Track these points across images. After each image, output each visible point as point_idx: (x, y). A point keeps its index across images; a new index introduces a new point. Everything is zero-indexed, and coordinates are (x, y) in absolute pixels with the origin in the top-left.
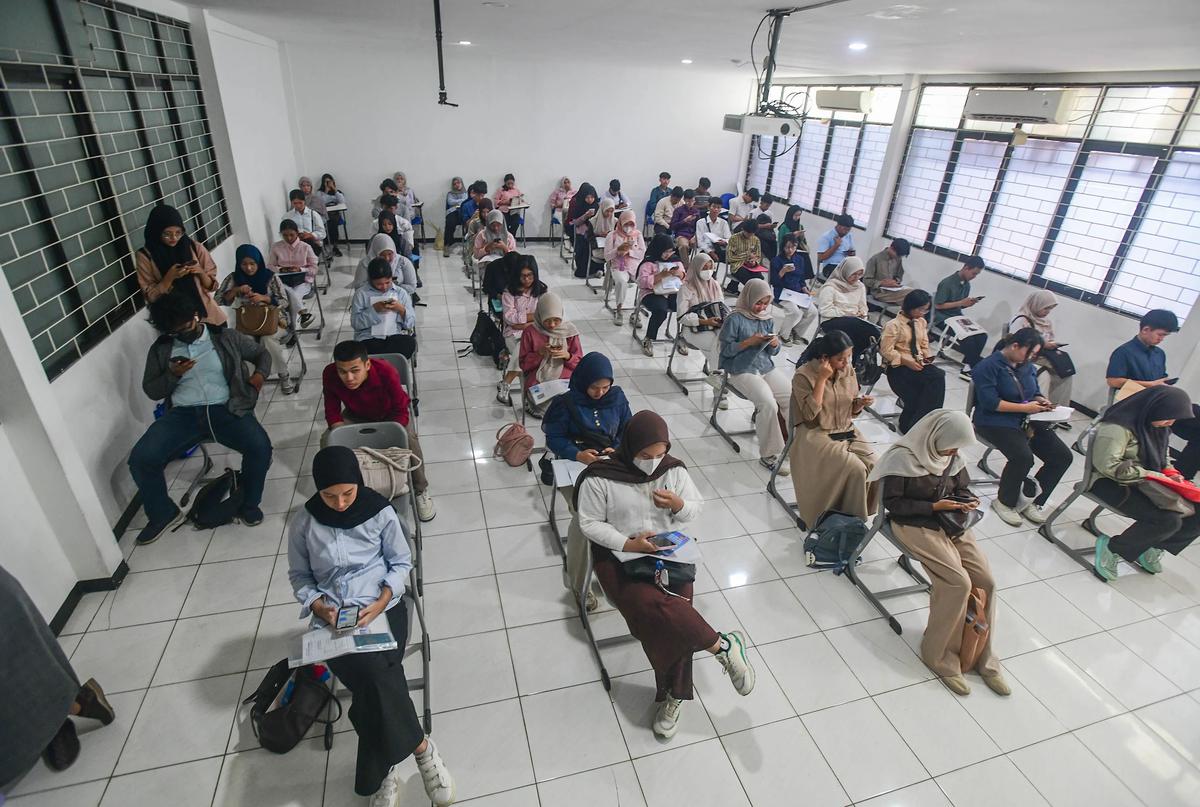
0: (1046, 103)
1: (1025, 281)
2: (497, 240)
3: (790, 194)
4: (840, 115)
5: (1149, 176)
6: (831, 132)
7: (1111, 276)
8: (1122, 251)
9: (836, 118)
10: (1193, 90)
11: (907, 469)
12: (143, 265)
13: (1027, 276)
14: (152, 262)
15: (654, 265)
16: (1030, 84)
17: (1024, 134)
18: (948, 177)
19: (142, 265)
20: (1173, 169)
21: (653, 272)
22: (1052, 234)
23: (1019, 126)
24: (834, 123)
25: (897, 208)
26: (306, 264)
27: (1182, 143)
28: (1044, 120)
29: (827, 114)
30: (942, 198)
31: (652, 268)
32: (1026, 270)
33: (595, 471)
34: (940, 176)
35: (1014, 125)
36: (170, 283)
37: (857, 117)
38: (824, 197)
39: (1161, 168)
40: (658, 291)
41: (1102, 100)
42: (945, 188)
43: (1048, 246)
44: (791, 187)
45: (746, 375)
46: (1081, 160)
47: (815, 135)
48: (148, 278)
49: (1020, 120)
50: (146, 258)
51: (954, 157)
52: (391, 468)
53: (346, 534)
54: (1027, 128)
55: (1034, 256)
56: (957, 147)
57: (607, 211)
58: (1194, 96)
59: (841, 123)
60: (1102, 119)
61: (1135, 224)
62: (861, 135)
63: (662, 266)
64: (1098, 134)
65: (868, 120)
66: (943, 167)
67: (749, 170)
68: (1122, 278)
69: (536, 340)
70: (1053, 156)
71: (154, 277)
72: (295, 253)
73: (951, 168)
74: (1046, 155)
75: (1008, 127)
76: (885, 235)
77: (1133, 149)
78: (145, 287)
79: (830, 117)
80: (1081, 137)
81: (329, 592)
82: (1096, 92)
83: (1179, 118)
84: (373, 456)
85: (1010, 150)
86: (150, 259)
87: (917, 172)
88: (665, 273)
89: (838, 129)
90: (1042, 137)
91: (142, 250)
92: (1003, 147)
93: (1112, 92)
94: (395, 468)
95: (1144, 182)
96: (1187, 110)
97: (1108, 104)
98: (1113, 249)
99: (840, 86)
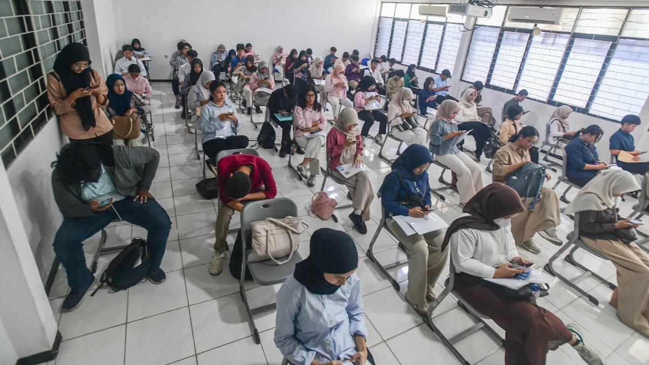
0: (554, 14)
1: (545, 102)
2: (266, 79)
3: (402, 59)
4: (431, 18)
5: (608, 51)
6: (426, 27)
7: (591, 99)
8: (596, 87)
9: (428, 20)
10: (628, 10)
11: (598, 206)
12: (55, 86)
13: (545, 100)
14: (61, 84)
15: (364, 94)
16: (540, 5)
17: (539, 29)
18: (497, 50)
19: (53, 85)
20: (619, 47)
21: (363, 98)
22: (558, 79)
23: (536, 25)
24: (428, 22)
25: (467, 66)
26: (144, 91)
27: (624, 35)
28: (552, 23)
29: (424, 18)
30: (494, 61)
31: (363, 95)
32: (544, 97)
33: (469, 225)
34: (493, 50)
35: (533, 24)
36: (73, 101)
37: (442, 19)
38: (423, 60)
39: (613, 47)
40: (367, 108)
41: (579, 13)
42: (495, 56)
43: (555, 84)
44: (402, 55)
45: (448, 155)
46: (571, 43)
47: (417, 28)
48: (56, 95)
49: (536, 22)
50: (56, 80)
51: (500, 40)
52: (290, 232)
53: (331, 299)
54: (540, 26)
55: (549, 90)
56: (501, 35)
57: (319, 63)
58: (628, 13)
59: (432, 23)
60: (580, 23)
61: (602, 73)
62: (444, 29)
63: (369, 95)
64: (578, 31)
65: (448, 21)
66: (494, 45)
67: (376, 46)
68: (596, 100)
69: (339, 138)
70: (554, 40)
71: (61, 94)
72: (137, 84)
73: (498, 46)
74: (551, 40)
75: (530, 26)
76: (461, 80)
77: (599, 38)
78: (53, 102)
79: (426, 20)
80: (570, 31)
81: (318, 350)
82: (578, 10)
83: (622, 23)
84: (276, 224)
85: (531, 38)
86: (59, 81)
87: (478, 48)
88: (371, 98)
89: (430, 26)
90: (549, 32)
91: (52, 74)
92: (527, 36)
93: (585, 10)
94: (293, 232)
95: (605, 54)
96: (626, 19)
97: (583, 16)
98: (592, 86)
99: (430, 4)
